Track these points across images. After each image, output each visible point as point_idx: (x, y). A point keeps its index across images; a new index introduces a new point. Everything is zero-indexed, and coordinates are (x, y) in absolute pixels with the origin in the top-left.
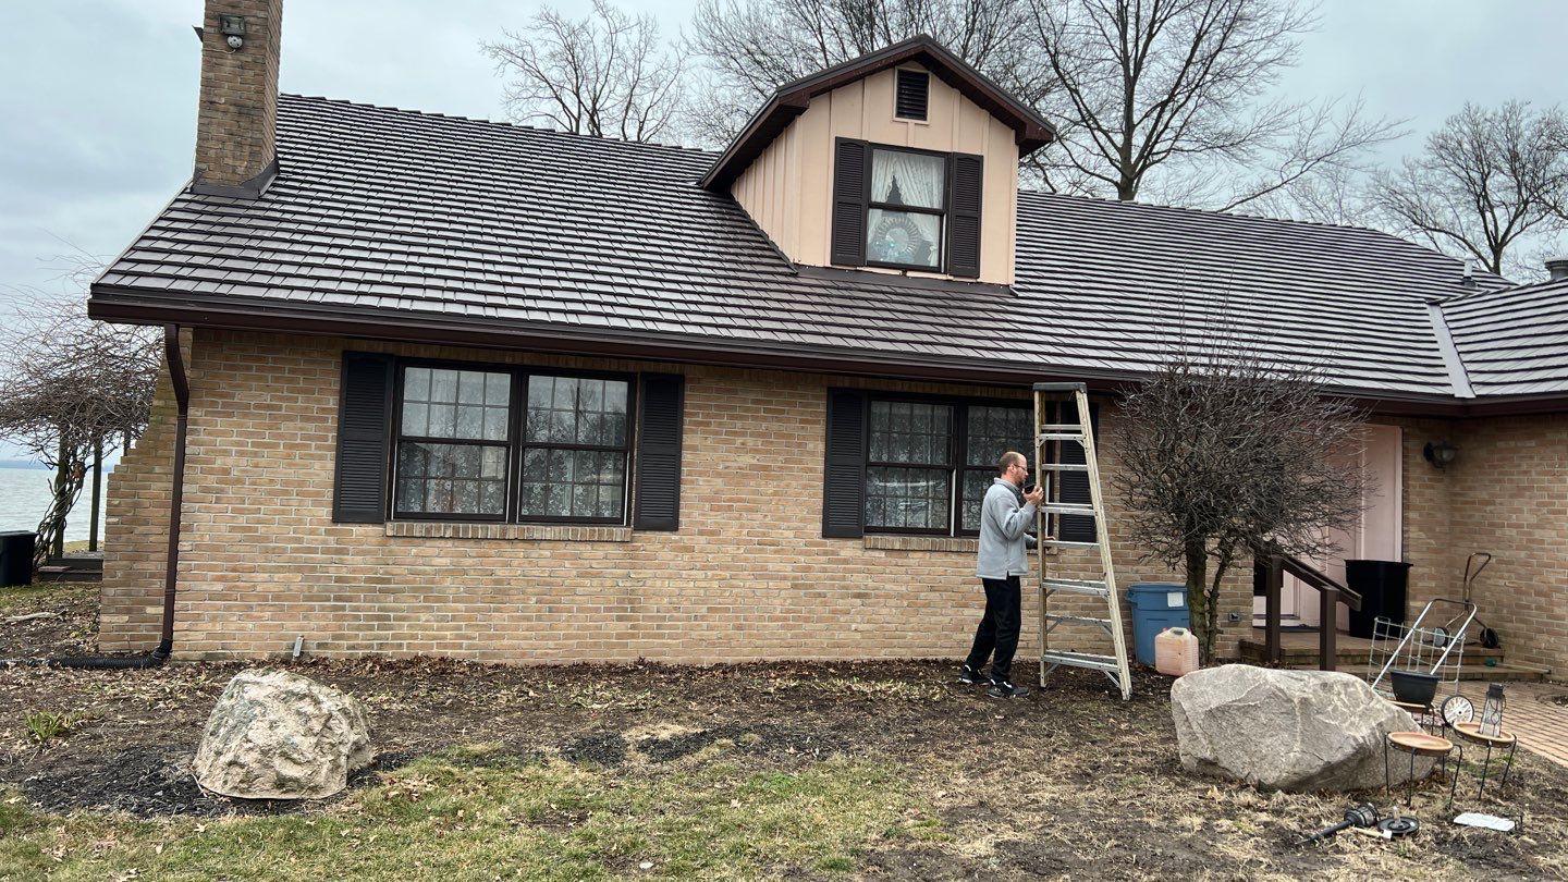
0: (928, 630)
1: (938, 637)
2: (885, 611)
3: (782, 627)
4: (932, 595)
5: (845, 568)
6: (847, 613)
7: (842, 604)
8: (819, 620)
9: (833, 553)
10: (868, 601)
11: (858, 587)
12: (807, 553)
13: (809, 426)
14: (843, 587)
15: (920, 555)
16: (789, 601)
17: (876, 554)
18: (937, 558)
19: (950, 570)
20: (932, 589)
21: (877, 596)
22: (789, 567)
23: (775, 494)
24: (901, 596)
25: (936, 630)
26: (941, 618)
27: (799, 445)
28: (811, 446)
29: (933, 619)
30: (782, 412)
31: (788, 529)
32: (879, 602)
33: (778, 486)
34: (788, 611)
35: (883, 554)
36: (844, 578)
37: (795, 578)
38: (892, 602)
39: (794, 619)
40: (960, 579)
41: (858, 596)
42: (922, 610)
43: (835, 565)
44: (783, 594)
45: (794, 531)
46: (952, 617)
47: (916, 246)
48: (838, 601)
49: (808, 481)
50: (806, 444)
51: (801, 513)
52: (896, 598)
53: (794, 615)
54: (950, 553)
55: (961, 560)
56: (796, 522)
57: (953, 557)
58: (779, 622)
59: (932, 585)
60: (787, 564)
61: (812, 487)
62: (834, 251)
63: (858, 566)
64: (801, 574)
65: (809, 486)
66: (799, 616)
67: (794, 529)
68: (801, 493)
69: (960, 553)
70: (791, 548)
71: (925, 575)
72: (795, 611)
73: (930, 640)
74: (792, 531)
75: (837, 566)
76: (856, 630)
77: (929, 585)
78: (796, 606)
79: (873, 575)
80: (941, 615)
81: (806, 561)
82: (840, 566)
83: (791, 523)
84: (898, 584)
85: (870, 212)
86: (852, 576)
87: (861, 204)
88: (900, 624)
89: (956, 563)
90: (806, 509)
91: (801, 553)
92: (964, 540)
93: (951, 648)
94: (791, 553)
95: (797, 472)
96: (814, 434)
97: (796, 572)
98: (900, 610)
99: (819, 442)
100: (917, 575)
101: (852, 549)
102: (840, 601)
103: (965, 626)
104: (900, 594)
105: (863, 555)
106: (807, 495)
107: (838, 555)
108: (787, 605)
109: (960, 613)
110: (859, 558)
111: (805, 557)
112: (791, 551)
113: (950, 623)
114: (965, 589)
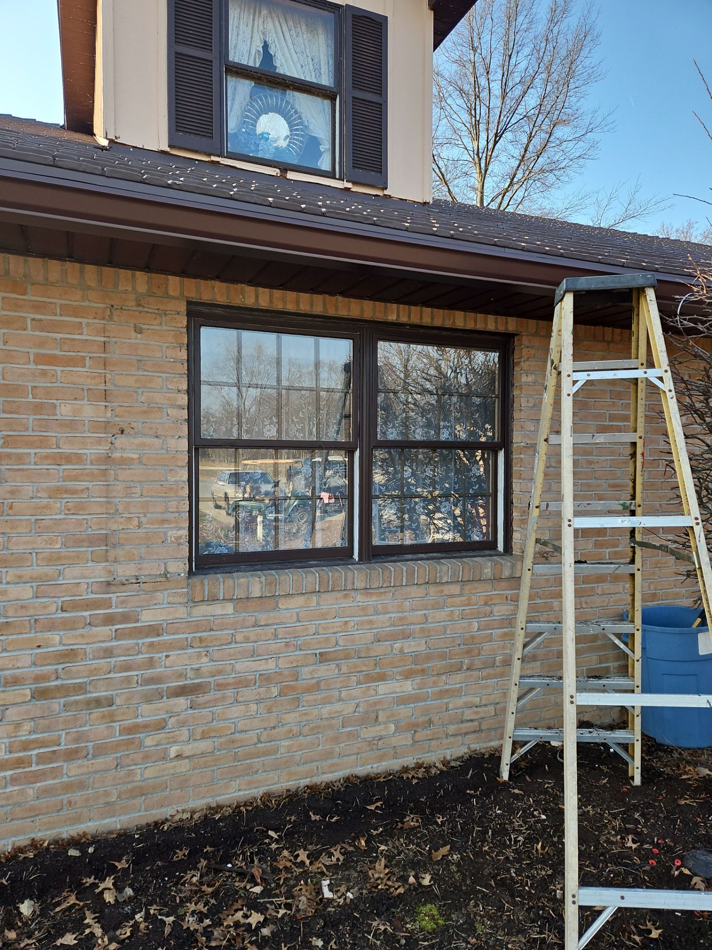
0: (316, 730)
1: (336, 739)
2: (236, 711)
3: (14, 780)
4: (325, 671)
5: (151, 645)
6: (160, 726)
7: (148, 713)
8: (100, 750)
9: (126, 618)
10: (201, 699)
11: (181, 675)
12: (69, 625)
13: (59, 369)
14: (151, 680)
15: (299, 601)
16: (27, 726)
17: (217, 609)
18: (329, 602)
19: (353, 621)
20: (323, 658)
21: (220, 687)
22: (25, 658)
24: (266, 679)
25: (331, 727)
26: (338, 706)
27: (38, 408)
29: (326, 710)
31: (20, 580)
32: (224, 698)
34: (26, 746)
35: (229, 608)
36: (151, 663)
37: (38, 679)
38: (248, 693)
39: (41, 759)
40: (370, 636)
41: (182, 691)
42: (304, 698)
43: (132, 641)
44: (12, 714)
45: (33, 584)
46: (358, 701)
47: (301, 142)
48: (140, 708)
49: (64, 481)
50: (55, 406)
51: (49, 546)
52: (257, 684)
53: (42, 750)
54: (353, 593)
55: (371, 601)
56: (38, 565)
57: (359, 598)
58: (6, 770)
59: (322, 651)
60: (21, 653)
61: (73, 492)
62: (174, 128)
63: (181, 636)
64: (55, 667)
65: (66, 491)
66: (54, 752)
67: (33, 579)
68: (46, 507)
69: (370, 591)
70: (29, 618)
71: (308, 635)
72: (42, 744)
73: (320, 748)
74: (30, 584)
75: (135, 641)
76: (179, 756)
77: (318, 652)
78: (45, 732)
79: (211, 650)
80: (340, 700)
81: (64, 642)
82: (140, 641)
83: (26, 569)
84: (260, 658)
85: (229, 78)
86: (167, 656)
87: (211, 62)
88: (265, 729)
89: (364, 609)
90: (59, 538)
91: (52, 626)
92: (376, 566)
93: (358, 754)
94: (30, 630)
95: (35, 464)
96: (72, 386)
97: (41, 666)
98: (266, 704)
99: (85, 402)
100: (295, 637)
101: (167, 606)
102: (145, 708)
103: (380, 713)
104: (265, 676)
105: (189, 615)
106: (63, 508)
107: (137, 621)
108: (24, 734)
109: (373, 692)
110: (182, 621)
111: (61, 633)
112: (28, 626)
113: (355, 712)
114: (380, 649)
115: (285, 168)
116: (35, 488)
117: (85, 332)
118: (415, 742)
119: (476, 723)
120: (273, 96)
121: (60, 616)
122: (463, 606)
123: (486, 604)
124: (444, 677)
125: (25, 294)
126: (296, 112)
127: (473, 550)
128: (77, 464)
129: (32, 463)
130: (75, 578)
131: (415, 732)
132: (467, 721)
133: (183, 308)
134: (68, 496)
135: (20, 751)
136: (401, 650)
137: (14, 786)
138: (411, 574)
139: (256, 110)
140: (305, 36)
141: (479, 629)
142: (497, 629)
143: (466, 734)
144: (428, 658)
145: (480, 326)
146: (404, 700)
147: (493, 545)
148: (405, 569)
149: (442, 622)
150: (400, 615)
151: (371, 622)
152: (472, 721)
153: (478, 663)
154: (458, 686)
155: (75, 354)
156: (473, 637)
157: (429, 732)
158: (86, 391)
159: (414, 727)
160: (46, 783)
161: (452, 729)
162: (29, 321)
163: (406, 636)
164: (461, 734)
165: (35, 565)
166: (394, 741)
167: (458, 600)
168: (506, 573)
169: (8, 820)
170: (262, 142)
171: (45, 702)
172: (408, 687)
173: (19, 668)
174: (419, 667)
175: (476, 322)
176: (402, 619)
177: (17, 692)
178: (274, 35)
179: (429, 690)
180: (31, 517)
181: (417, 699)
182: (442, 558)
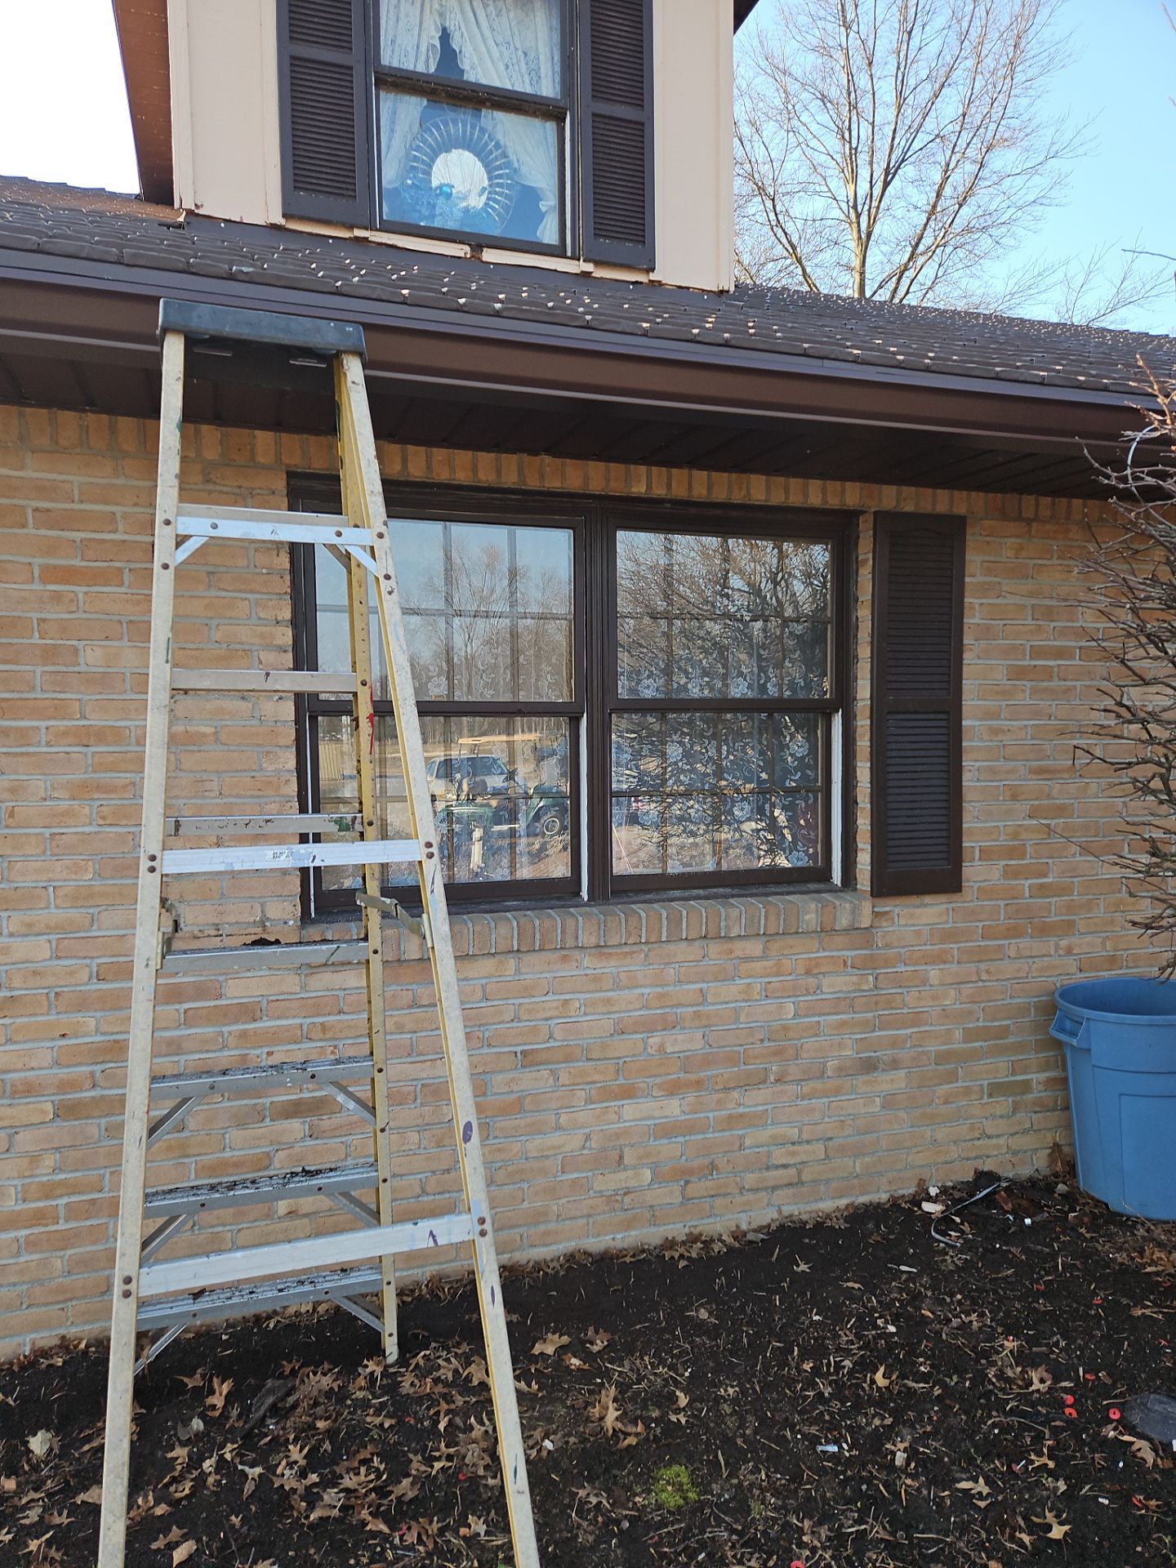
0: (517, 1176)
1: (552, 1192)
3: (31, 1244)
4: (533, 1080)
5: (243, 1035)
6: (261, 1164)
7: (240, 1143)
10: (327, 1123)
13: (80, 590)
15: (486, 966)
16: (50, 1160)
18: (537, 969)
20: (528, 1059)
22: (43, 1054)
24: (433, 1092)
25: (544, 1171)
26: (555, 1139)
27: (49, 654)
29: (535, 1144)
31: (29, 930)
34: (48, 1191)
37: (64, 1086)
38: (403, 1115)
39: (72, 1212)
40: (607, 1024)
41: (294, 1110)
42: (498, 1124)
43: (211, 1029)
44: (25, 1140)
45: (51, 937)
46: (587, 1131)
47: (507, 197)
48: (227, 1136)
49: (94, 772)
50: (76, 650)
51: (74, 877)
52: (419, 1101)
53: (74, 1199)
54: (576, 953)
55: (609, 967)
56: (57, 907)
57: (587, 962)
58: (18, 1229)
59: (525, 1047)
60: (35, 1045)
61: (110, 789)
62: (291, 184)
63: (290, 1022)
64: (90, 1068)
65: (99, 788)
66: (93, 1202)
67: (50, 929)
68: (67, 813)
69: (606, 950)
70: (46, 991)
71: (503, 1022)
72: (73, 1188)
73: (526, 1205)
74: (46, 937)
75: (218, 1029)
76: (291, 1213)
77: (519, 1049)
78: (77, 1170)
79: (340, 1044)
80: (558, 1128)
81: (104, 1028)
82: (225, 1029)
83: (39, 912)
84: (422, 1058)
85: (382, 94)
86: (269, 1054)
87: (351, 68)
88: (433, 1172)
89: (596, 979)
90: (90, 863)
91: (82, 1004)
92: (616, 909)
93: (590, 1216)
94: (49, 1009)
95: (48, 744)
96: (101, 616)
97: (68, 1066)
98: (434, 1132)
99: (125, 643)
100: (480, 1026)
101: (267, 973)
102: (235, 1135)
103: (626, 1150)
104: (431, 1088)
105: (304, 987)
106: (94, 815)
107: (220, 996)
108: (44, 1173)
109: (614, 1117)
110: (292, 997)
111: (98, 1014)
112: (46, 1003)
113: (583, 1148)
114: (624, 1046)
115: (479, 244)
116: (48, 783)
117: (121, 528)
118: (686, 1199)
119: (792, 1171)
120: (458, 121)
121: (95, 987)
122: (768, 976)
123: (808, 972)
124: (735, 1094)
125: (22, 468)
126: (498, 146)
127: (789, 883)
128: (115, 743)
129: (43, 743)
130: (117, 928)
131: (687, 1183)
132: (777, 1167)
133: (281, 484)
134: (102, 796)
135: (39, 1199)
136: (661, 1049)
137: (31, 1253)
138: (675, 922)
139: (429, 146)
140: (512, 15)
141: (796, 1015)
142: (829, 1014)
143: (775, 1188)
144: (708, 1061)
145: (795, 500)
146: (667, 1130)
147: (824, 874)
148: (664, 914)
149: (731, 1002)
150: (659, 990)
151: (608, 1001)
152: (785, 1166)
153: (794, 1071)
154: (760, 1108)
155: (106, 564)
156: (785, 1028)
157: (709, 1184)
158: (125, 625)
159: (684, 1175)
160: (82, 1250)
161: (750, 1179)
162: (30, 512)
163: (669, 1025)
164: (765, 1189)
165: (52, 906)
166: (650, 1197)
167: (759, 966)
168: (844, 921)
169: (24, 1306)
170: (441, 201)
171: (77, 1123)
172: (674, 1109)
173: (33, 1069)
174: (692, 1077)
175: (787, 492)
176: (662, 996)
177: (31, 1106)
178: (459, 16)
179: (711, 1115)
180: (43, 830)
181: (689, 1129)
182: (733, 896)
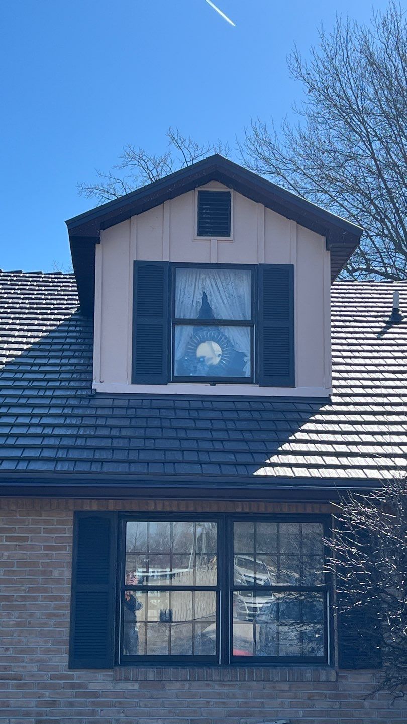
5: (94, 703)
9: (80, 686)
12: (53, 687)
13: (54, 552)
17: (129, 686)
18: (197, 688)
22: (33, 703)
23: (18, 624)
28: (56, 574)
30: (26, 539)
31: (32, 661)
33: (20, 617)
35: (136, 686)
36: (93, 713)
37: (39, 714)
40: (224, 713)
47: (228, 358)
49: (54, 610)
50: (51, 572)
51: (46, 644)
54: (212, 683)
56: (40, 654)
59: (192, 718)
60: (31, 699)
63: (109, 700)
64: (47, 709)
65: (55, 615)
69: (223, 683)
70: (35, 682)
71: (184, 707)
74: (36, 664)
75: (85, 700)
77: (189, 718)
79: (125, 710)
81: (51, 696)
82: (88, 700)
83: (35, 655)
86: (102, 710)
89: (219, 694)
90: (51, 640)
91: (45, 687)
94: (35, 688)
97: (40, 708)
100: (175, 708)
101: (101, 681)
105: (114, 688)
106: (53, 624)
107: (87, 688)
110: (110, 691)
115: (214, 381)
116: (41, 614)
121: (49, 682)
122: (292, 699)
123: (309, 699)
125: (41, 516)
126: (226, 338)
129: (40, 601)
134: (55, 618)
138: (251, 674)
139: (195, 343)
142: (316, 717)
147: (326, 660)
148: (247, 670)
149: (275, 708)
150: (245, 700)
151: (224, 703)
156: (298, 721)
167: (288, 694)
168: (323, 678)
170: (200, 364)
173: (30, 707)
176: (246, 703)
177: (28, 720)
178: (211, 288)
